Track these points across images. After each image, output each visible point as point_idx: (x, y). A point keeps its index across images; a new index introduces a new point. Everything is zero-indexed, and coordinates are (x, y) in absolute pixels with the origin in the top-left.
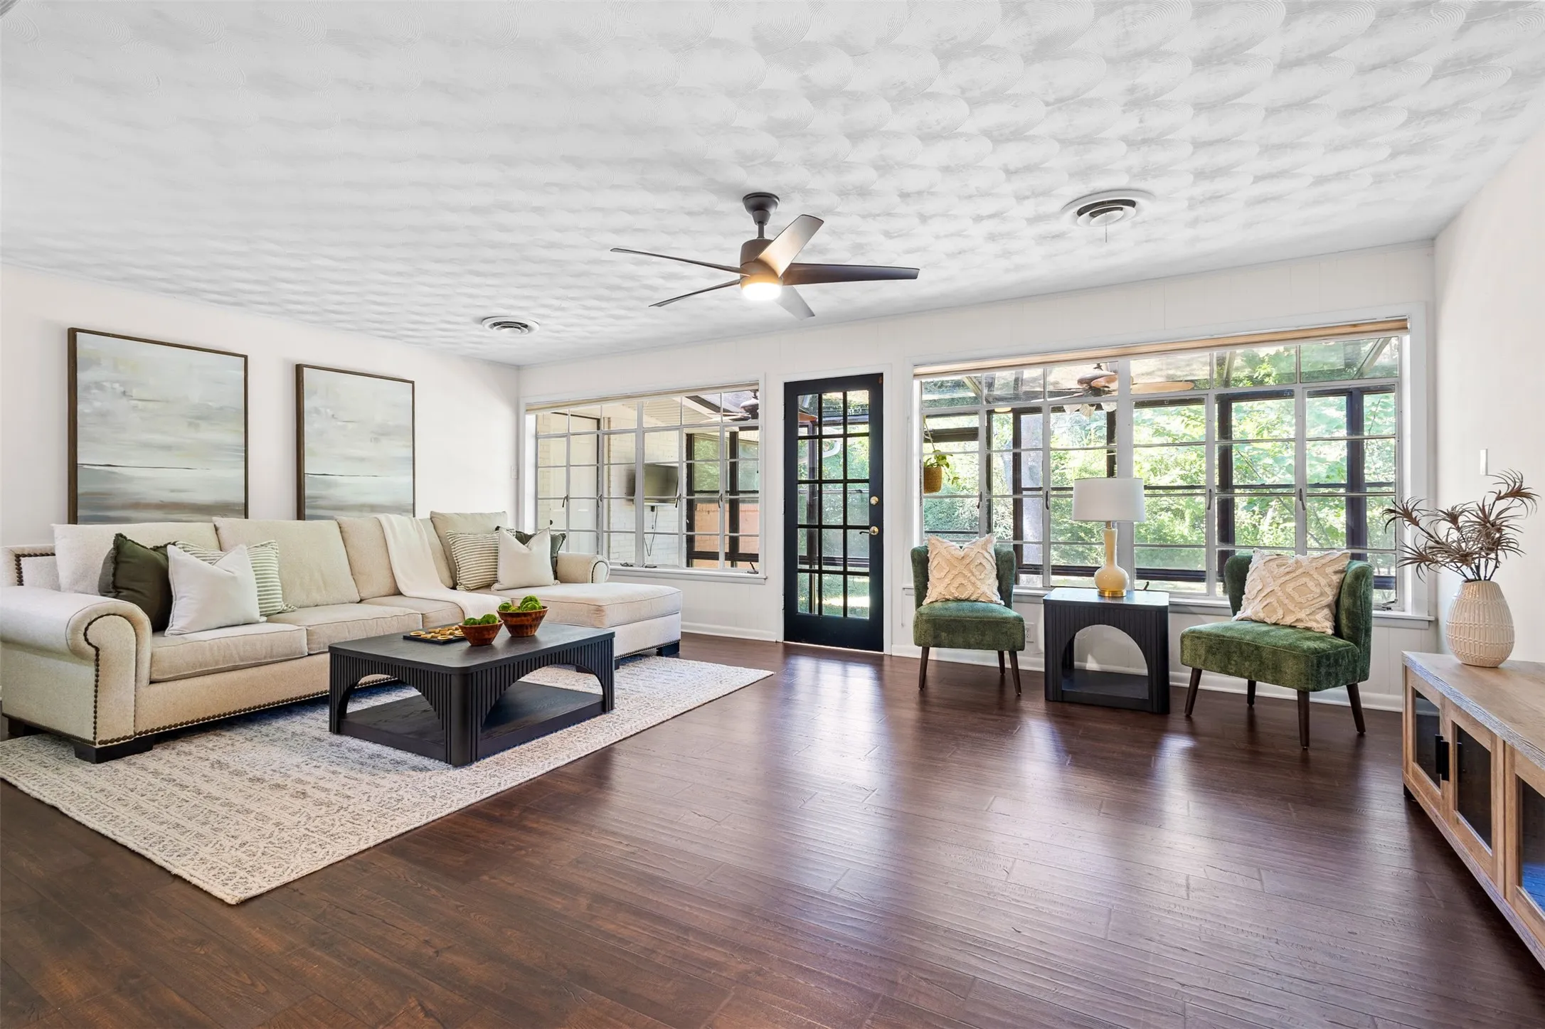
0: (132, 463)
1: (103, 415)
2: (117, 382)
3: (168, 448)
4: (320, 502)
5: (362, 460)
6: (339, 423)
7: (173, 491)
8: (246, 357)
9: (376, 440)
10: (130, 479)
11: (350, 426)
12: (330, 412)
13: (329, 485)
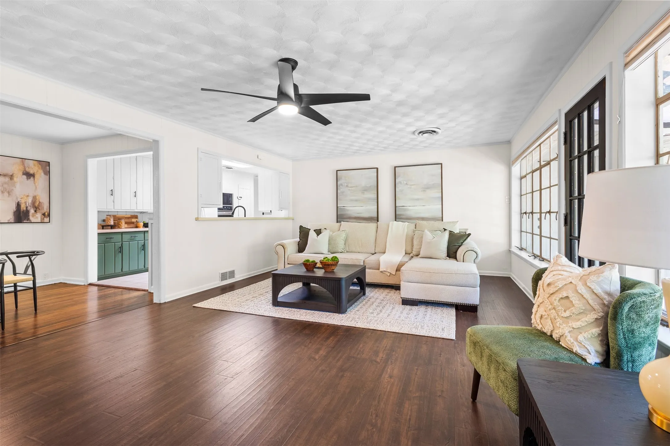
0: (349, 206)
1: (343, 192)
2: (345, 183)
3: (356, 200)
4: (402, 217)
5: (418, 199)
6: (409, 186)
7: (358, 213)
8: (377, 168)
9: (424, 191)
10: (348, 210)
11: (413, 186)
12: (405, 182)
13: (405, 210)
